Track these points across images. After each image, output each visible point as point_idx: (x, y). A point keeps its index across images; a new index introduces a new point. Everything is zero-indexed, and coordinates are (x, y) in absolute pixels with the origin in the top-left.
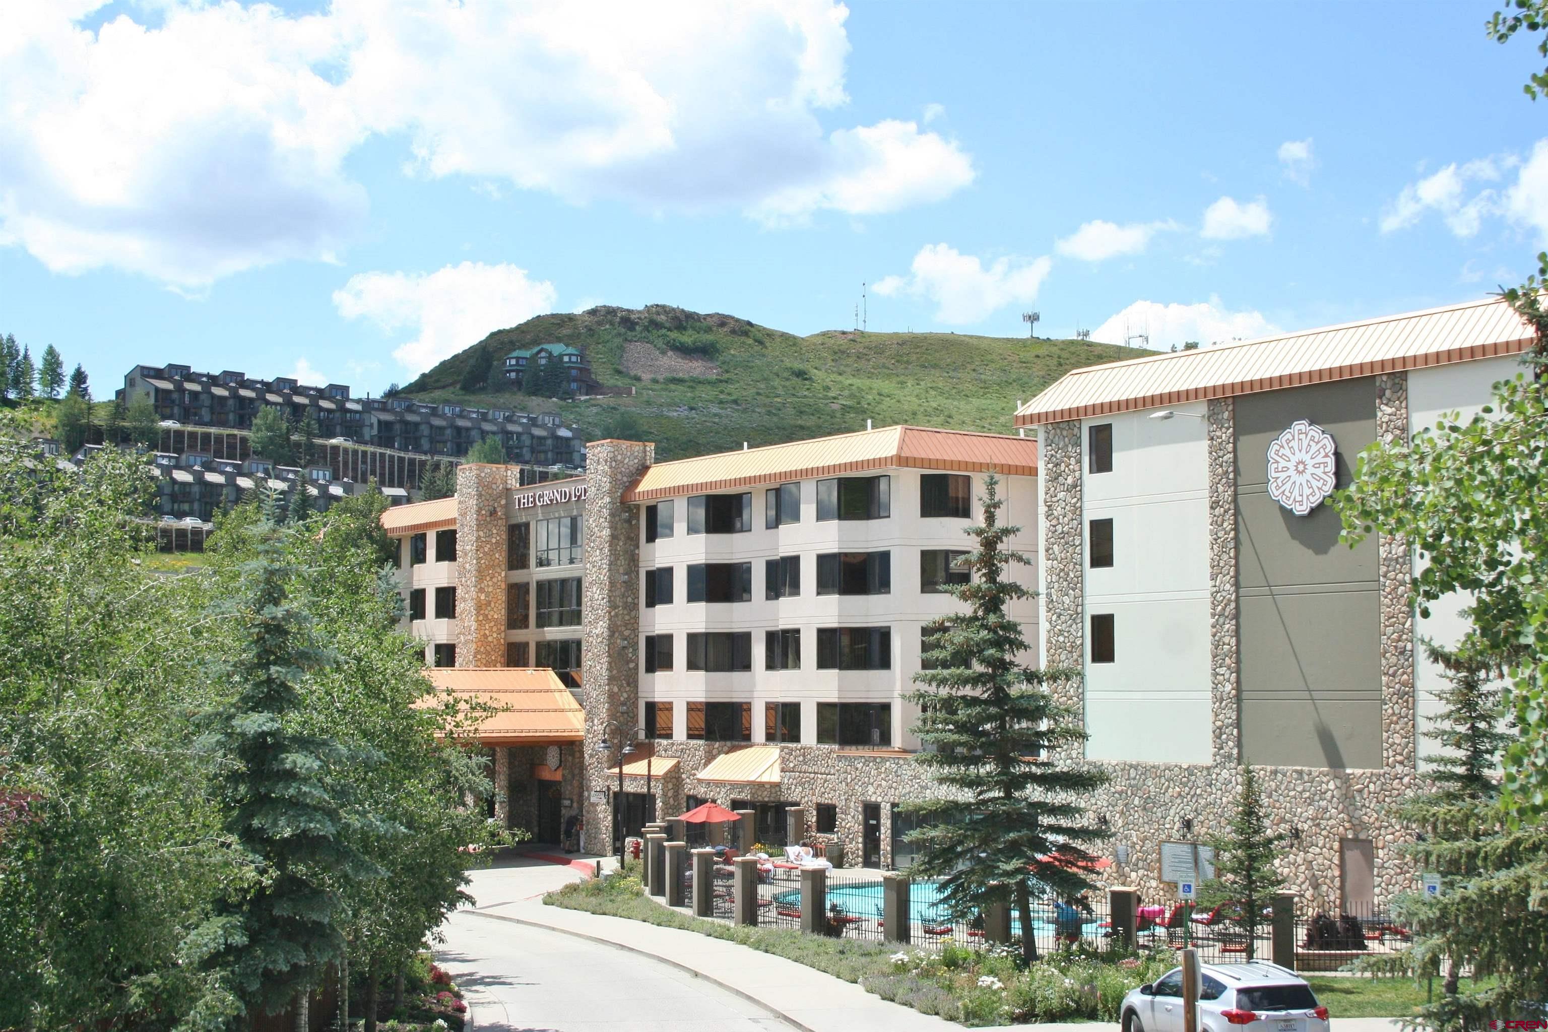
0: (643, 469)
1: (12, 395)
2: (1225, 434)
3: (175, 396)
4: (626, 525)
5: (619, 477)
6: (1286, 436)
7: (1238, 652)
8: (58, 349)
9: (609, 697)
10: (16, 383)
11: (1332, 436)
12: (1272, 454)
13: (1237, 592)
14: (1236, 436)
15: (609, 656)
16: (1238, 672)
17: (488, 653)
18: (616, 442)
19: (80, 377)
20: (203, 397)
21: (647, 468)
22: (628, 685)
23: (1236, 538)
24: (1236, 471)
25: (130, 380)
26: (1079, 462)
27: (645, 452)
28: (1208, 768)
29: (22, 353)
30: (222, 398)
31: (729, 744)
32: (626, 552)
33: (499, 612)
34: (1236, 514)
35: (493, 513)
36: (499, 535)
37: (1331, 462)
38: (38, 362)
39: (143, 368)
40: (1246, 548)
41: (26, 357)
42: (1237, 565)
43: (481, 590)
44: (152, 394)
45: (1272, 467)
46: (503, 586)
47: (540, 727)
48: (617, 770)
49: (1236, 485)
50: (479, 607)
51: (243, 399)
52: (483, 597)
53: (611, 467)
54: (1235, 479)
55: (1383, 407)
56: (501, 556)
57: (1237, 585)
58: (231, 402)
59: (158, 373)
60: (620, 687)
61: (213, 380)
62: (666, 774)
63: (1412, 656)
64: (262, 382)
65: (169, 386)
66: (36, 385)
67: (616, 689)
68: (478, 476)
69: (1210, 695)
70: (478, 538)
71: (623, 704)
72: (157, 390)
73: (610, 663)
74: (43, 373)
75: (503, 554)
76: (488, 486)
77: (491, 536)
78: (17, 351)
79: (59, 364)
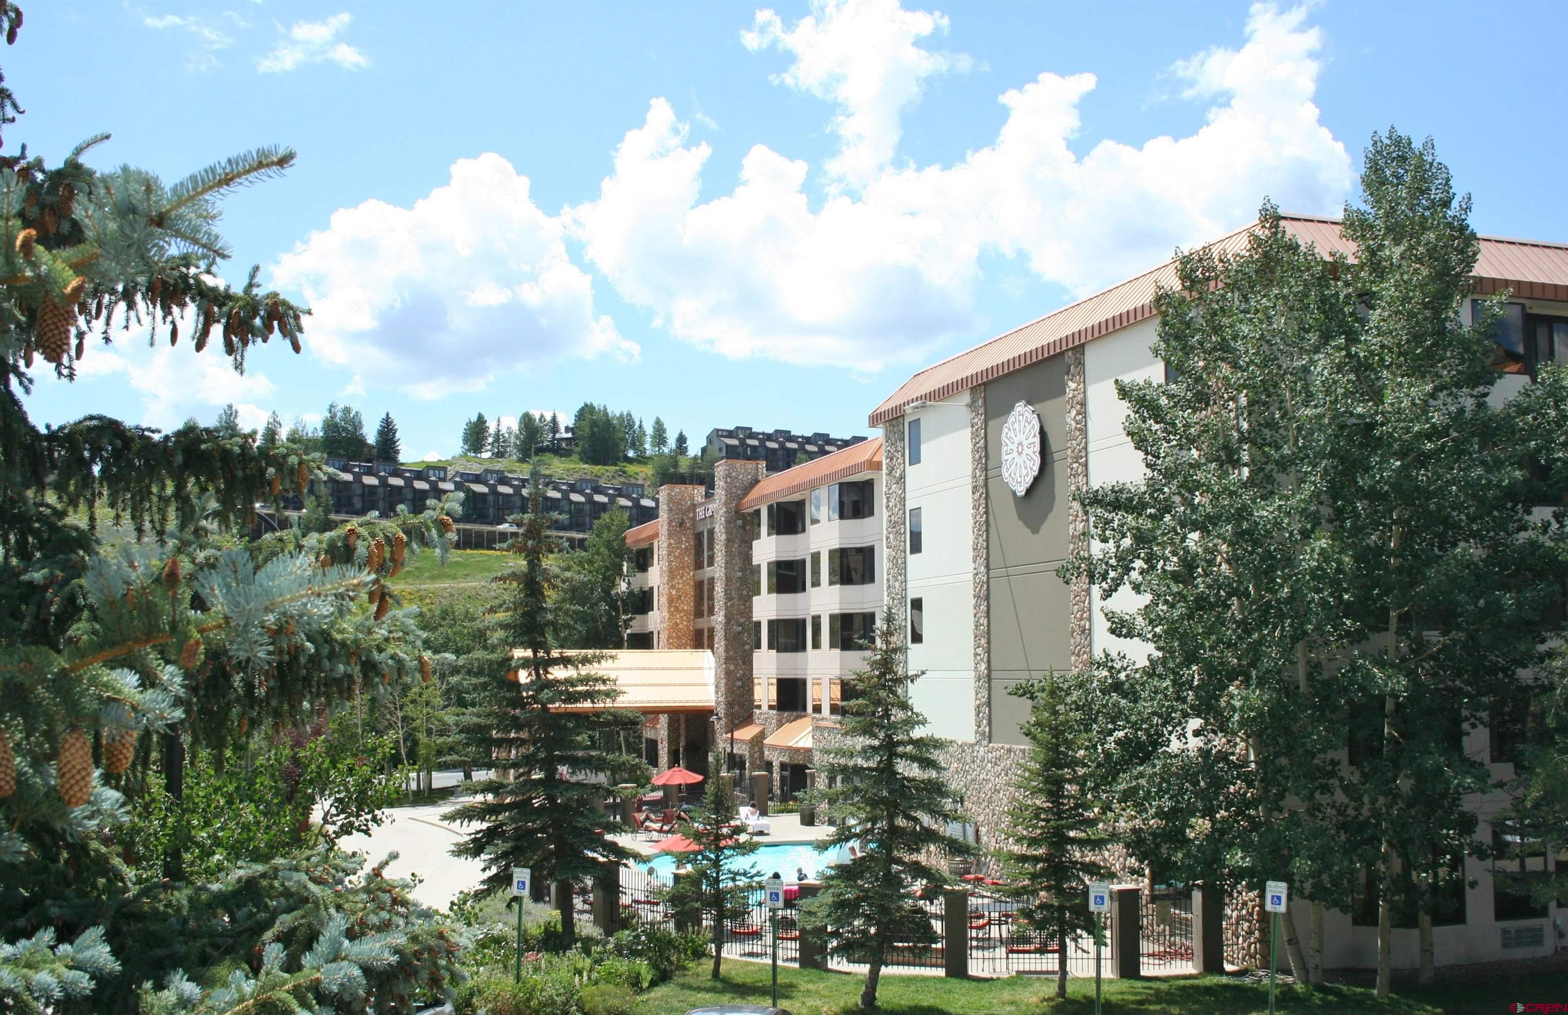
0: (756, 482)
1: (631, 454)
2: (979, 421)
3: (740, 450)
4: (741, 531)
5: (734, 490)
6: (1011, 418)
7: (989, 633)
8: (662, 420)
9: (726, 673)
10: (633, 446)
11: (1039, 416)
12: (1003, 437)
13: (988, 574)
14: (986, 422)
15: (726, 639)
16: (988, 652)
17: (679, 638)
18: (730, 462)
19: (682, 439)
20: (760, 449)
21: (757, 481)
22: (744, 663)
23: (987, 521)
24: (987, 456)
25: (710, 440)
26: (903, 455)
27: (757, 469)
28: (972, 745)
29: (637, 424)
30: (774, 450)
31: (795, 714)
32: (740, 553)
33: (688, 605)
34: (986, 499)
35: (682, 524)
36: (687, 542)
37: (1037, 440)
38: (649, 430)
39: (718, 430)
40: (993, 531)
41: (640, 426)
42: (987, 548)
43: (673, 587)
44: (724, 449)
45: (1004, 449)
46: (692, 583)
47: (697, 698)
48: (729, 735)
49: (986, 469)
50: (671, 601)
51: (789, 450)
52: (674, 592)
53: (726, 482)
54: (986, 464)
55: (1070, 383)
56: (688, 559)
57: (988, 567)
58: (780, 452)
59: (730, 434)
60: (736, 666)
61: (769, 437)
62: (753, 739)
63: (1090, 634)
64: (802, 437)
65: (735, 442)
66: (647, 446)
67: (732, 667)
68: (669, 494)
69: (972, 674)
70: (670, 545)
71: (739, 679)
72: (727, 446)
73: (726, 646)
74: (654, 437)
75: (692, 557)
76: (678, 503)
77: (680, 542)
78: (634, 423)
79: (664, 431)
